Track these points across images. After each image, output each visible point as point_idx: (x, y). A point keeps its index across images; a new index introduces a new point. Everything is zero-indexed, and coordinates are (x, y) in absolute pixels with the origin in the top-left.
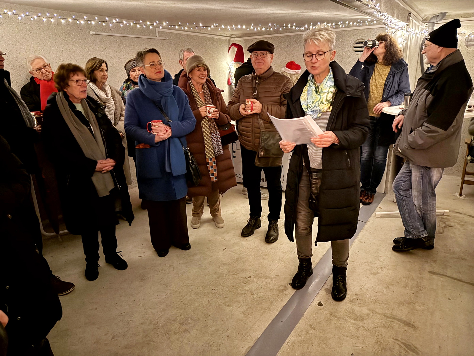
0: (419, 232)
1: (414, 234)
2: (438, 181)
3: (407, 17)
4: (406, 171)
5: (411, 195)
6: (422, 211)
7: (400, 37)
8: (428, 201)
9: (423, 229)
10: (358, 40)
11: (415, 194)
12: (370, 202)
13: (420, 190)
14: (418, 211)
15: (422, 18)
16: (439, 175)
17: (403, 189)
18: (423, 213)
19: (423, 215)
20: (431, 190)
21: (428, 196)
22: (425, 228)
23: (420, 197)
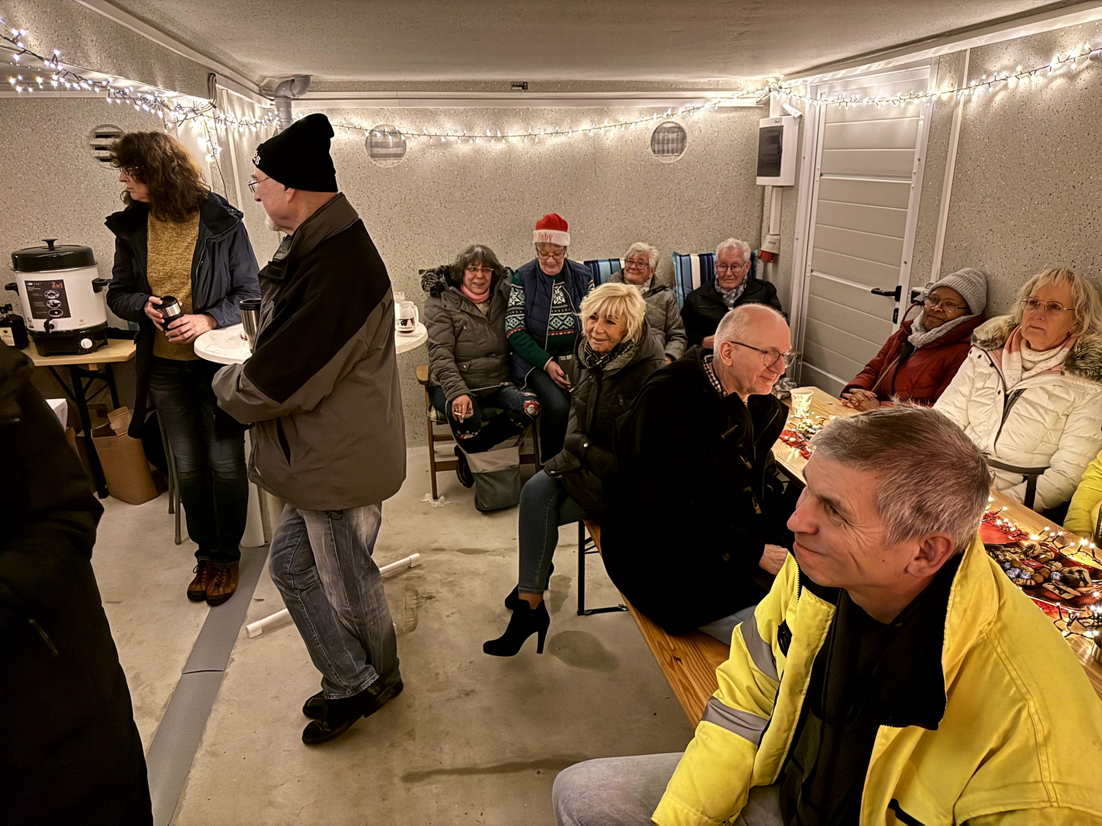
0: (356, 677)
1: (345, 686)
2: (373, 533)
3: (206, 84)
4: (291, 520)
5: (319, 581)
6: (355, 620)
7: (200, 135)
8: (361, 590)
9: (364, 666)
10: (98, 127)
11: (328, 580)
12: (229, 591)
13: (337, 568)
14: (345, 622)
15: (258, 83)
16: (372, 520)
17: (292, 572)
18: (358, 625)
19: (357, 628)
20: (363, 559)
21: (360, 578)
22: (368, 662)
23: (341, 584)
